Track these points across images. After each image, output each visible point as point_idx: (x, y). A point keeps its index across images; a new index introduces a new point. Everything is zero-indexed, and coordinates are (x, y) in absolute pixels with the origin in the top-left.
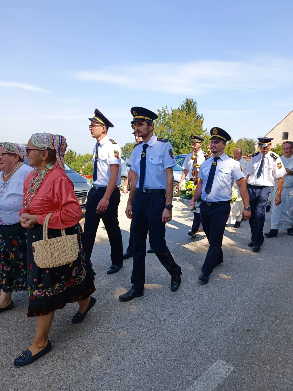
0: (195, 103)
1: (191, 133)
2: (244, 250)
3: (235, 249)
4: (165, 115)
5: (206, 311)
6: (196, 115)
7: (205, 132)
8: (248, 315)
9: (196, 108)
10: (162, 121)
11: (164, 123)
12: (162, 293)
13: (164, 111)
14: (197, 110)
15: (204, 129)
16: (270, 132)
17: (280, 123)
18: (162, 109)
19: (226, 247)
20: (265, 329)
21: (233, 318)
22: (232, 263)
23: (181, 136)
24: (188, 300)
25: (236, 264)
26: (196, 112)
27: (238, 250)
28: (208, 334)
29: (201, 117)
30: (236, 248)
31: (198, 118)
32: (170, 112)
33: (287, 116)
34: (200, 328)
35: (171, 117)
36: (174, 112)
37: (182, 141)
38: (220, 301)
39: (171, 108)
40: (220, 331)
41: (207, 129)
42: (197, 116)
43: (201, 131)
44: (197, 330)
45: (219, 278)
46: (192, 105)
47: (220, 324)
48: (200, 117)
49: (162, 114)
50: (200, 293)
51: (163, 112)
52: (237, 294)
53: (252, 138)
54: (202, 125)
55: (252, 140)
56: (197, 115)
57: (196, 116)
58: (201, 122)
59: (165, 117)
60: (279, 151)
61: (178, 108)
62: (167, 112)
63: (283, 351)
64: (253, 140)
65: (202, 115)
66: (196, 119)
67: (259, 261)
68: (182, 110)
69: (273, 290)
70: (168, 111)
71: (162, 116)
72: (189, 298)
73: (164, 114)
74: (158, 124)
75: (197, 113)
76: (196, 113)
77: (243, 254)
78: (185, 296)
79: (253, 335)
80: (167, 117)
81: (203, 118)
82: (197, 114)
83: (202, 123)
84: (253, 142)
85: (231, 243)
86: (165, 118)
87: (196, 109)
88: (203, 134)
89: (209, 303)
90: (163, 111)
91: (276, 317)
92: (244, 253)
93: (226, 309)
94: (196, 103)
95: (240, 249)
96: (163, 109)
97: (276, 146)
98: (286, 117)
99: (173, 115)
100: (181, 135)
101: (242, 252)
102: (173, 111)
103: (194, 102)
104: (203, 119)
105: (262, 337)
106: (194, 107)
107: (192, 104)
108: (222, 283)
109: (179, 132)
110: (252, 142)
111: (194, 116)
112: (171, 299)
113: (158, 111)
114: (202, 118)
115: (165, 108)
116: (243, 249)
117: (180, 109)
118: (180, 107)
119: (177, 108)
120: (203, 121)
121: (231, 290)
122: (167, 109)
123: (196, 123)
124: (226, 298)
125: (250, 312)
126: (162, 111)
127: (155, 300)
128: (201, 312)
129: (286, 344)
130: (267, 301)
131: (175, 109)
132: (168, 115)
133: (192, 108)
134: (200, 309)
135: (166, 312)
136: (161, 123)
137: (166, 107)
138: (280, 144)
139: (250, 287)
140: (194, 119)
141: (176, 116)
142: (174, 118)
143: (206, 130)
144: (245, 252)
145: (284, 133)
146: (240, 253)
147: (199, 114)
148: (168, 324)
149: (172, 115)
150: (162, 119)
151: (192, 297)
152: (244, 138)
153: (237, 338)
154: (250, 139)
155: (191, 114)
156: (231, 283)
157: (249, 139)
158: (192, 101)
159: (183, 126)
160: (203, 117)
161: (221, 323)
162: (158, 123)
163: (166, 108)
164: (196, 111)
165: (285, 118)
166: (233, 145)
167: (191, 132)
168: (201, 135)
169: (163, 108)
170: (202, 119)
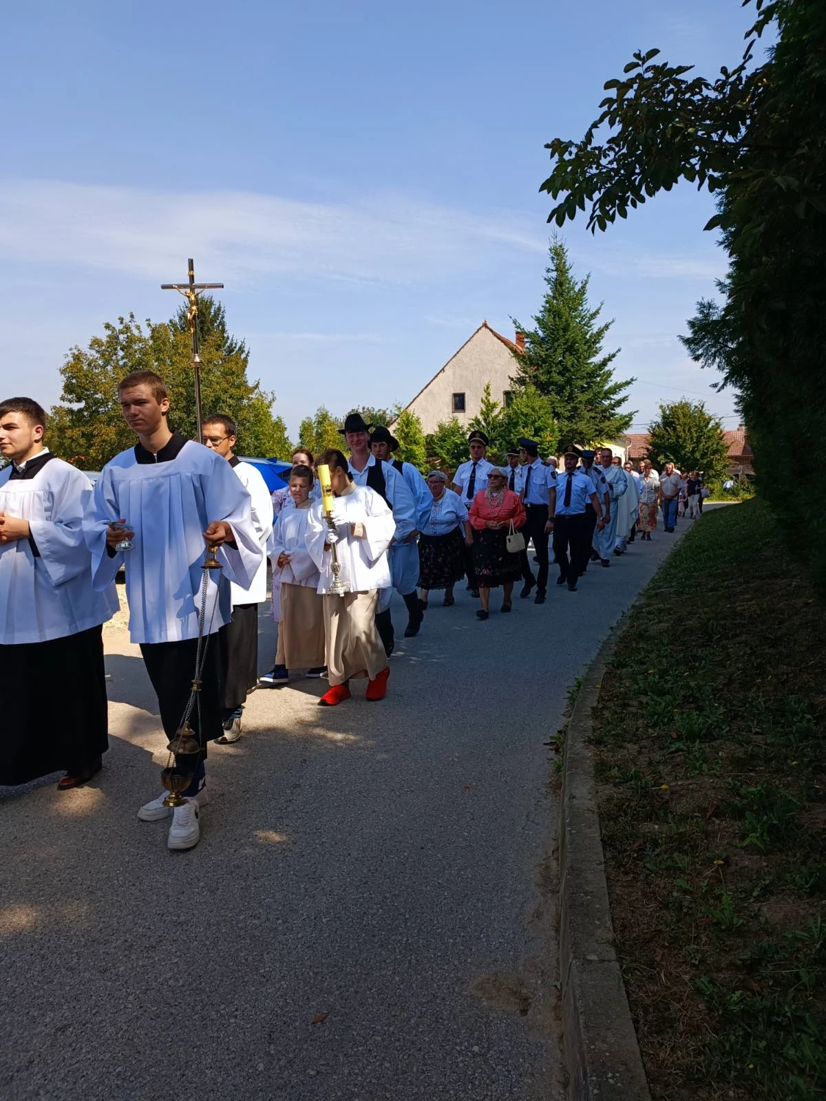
0: (219, 309)
1: (212, 395)
2: (339, 736)
3: (314, 737)
4: (131, 340)
5: (190, 984)
6: (227, 342)
7: (256, 391)
8: (324, 961)
9: (222, 324)
10: (123, 358)
11: (130, 364)
12: (42, 952)
13: (127, 328)
14: (227, 328)
15: (251, 384)
16: (422, 391)
17: (443, 369)
18: (119, 321)
19: (289, 732)
20: (370, 1001)
21: (277, 986)
22: (299, 785)
23: (184, 403)
24: (134, 957)
25: (310, 786)
26: (226, 335)
27: (323, 737)
28: (183, 1075)
29: (240, 348)
30: (318, 731)
31: (233, 351)
32: (147, 333)
33: (458, 352)
34: (159, 1057)
35: (151, 347)
36: (158, 332)
37: (188, 417)
38: (242, 933)
39: (147, 320)
40: (228, 1049)
41: (258, 383)
42: (229, 347)
43: (243, 389)
44: (147, 1070)
45: (254, 845)
46: (210, 313)
47: (232, 1020)
48: (237, 349)
49: (122, 337)
50: (182, 918)
51: (121, 332)
52: (303, 890)
53: (384, 409)
54: (244, 370)
55: (384, 412)
56: (228, 344)
57: (224, 346)
58: (241, 364)
59: (131, 347)
60: (445, 441)
61: (171, 321)
62: (136, 332)
63: (415, 1070)
64: (387, 412)
65: (243, 342)
66: (225, 353)
67: (378, 762)
68: (183, 329)
69: (406, 854)
70: (138, 328)
71: (120, 344)
72: (140, 946)
73: (125, 336)
74: (109, 368)
75: (228, 338)
76: (223, 337)
77: (337, 747)
78: (126, 941)
79: (331, 1037)
80: (136, 347)
81: (246, 352)
82: (229, 341)
83: (246, 366)
84: (388, 419)
85: (306, 719)
86: (131, 351)
87: (223, 326)
88: (250, 396)
89: (205, 951)
90: (121, 327)
91: (405, 949)
92: (338, 744)
93: (258, 958)
94: (222, 309)
95: (330, 735)
96: (122, 323)
97: (437, 429)
98: (455, 355)
99: (155, 342)
100: (186, 399)
101: (334, 742)
102: (153, 331)
103: (217, 306)
104: (247, 355)
105: (358, 1034)
106: (218, 321)
107: (212, 311)
108: (260, 863)
109: (176, 390)
110: (385, 419)
111: (219, 346)
112: (71, 969)
113: (108, 326)
114: (243, 352)
115: (127, 319)
116: (338, 731)
117: (176, 324)
118: (177, 319)
119: (167, 322)
120: (245, 361)
121: (284, 882)
122: (133, 324)
123: (229, 365)
124: (263, 918)
125: (334, 947)
126: (119, 327)
127: (10, 984)
128: (171, 995)
129: (427, 1039)
130: (388, 895)
131: (158, 323)
132: (140, 340)
133: (213, 321)
134: (171, 982)
135: (43, 1028)
136: (121, 363)
137: (132, 316)
138: (447, 424)
139: (341, 859)
140: (219, 353)
141: (165, 345)
142: (157, 350)
143: (257, 387)
144: (342, 741)
145: (455, 395)
146: (326, 748)
147: (234, 341)
148: (39, 1076)
149: (151, 342)
150: (121, 353)
151: (152, 939)
152: (364, 408)
153: (279, 1060)
154: (380, 410)
155: (211, 339)
156: (290, 854)
157: (376, 410)
158: (211, 303)
159: (187, 374)
160: (246, 350)
161: (236, 1017)
162: (112, 362)
163: (129, 319)
164: (223, 331)
165: (454, 357)
166: (329, 428)
167: (214, 391)
168: (242, 398)
169: (121, 320)
170: (243, 356)
